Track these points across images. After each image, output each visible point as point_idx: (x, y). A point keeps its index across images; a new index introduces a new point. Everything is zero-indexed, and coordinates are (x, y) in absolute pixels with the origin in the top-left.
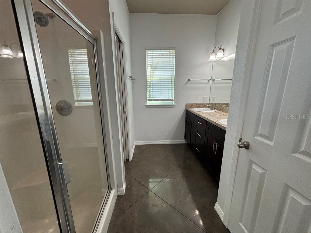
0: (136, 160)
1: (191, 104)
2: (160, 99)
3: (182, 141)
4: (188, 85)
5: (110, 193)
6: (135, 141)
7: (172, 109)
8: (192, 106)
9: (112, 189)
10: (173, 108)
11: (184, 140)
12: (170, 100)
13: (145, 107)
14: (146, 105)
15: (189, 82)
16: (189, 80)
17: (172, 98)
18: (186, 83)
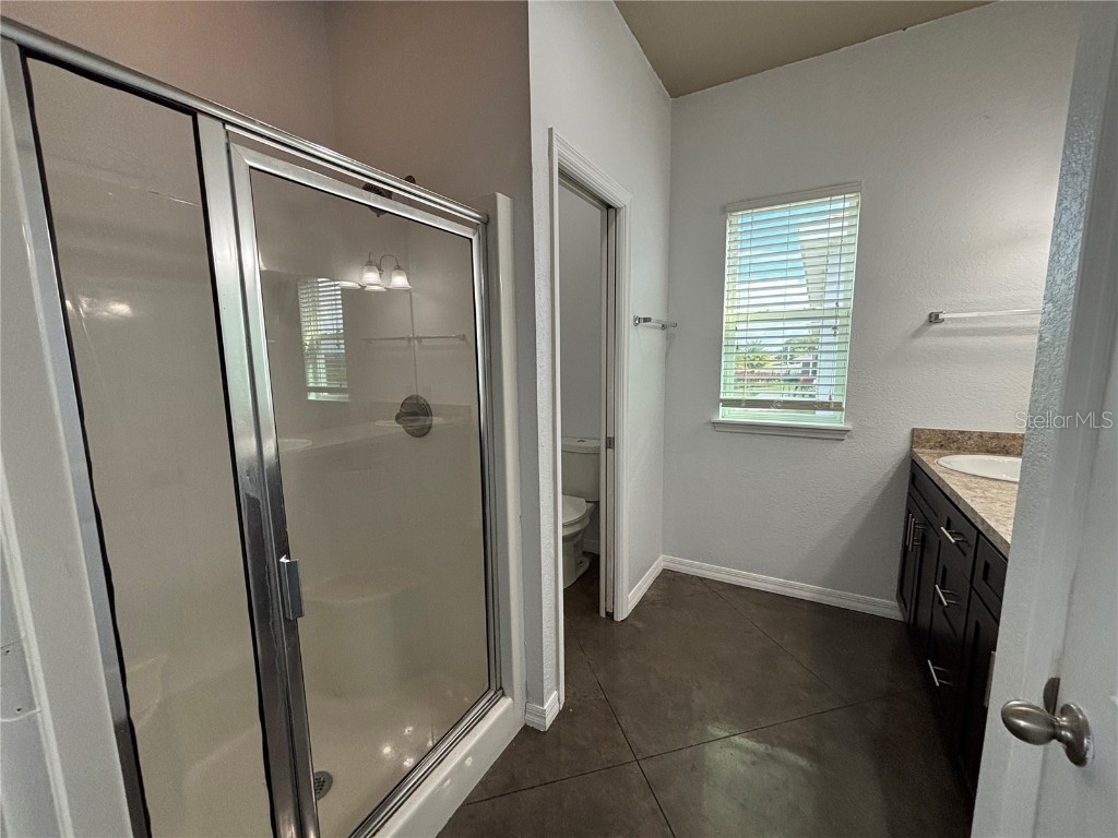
0: (640, 625)
1: (944, 433)
2: (779, 402)
3: (886, 606)
4: (929, 341)
5: (492, 703)
6: (664, 552)
7: (836, 450)
8: (952, 442)
9: (503, 695)
10: (840, 444)
11: (895, 604)
12: (824, 406)
13: (710, 427)
14: (715, 419)
15: (936, 327)
16: (934, 318)
17: (834, 399)
18: (917, 333)
